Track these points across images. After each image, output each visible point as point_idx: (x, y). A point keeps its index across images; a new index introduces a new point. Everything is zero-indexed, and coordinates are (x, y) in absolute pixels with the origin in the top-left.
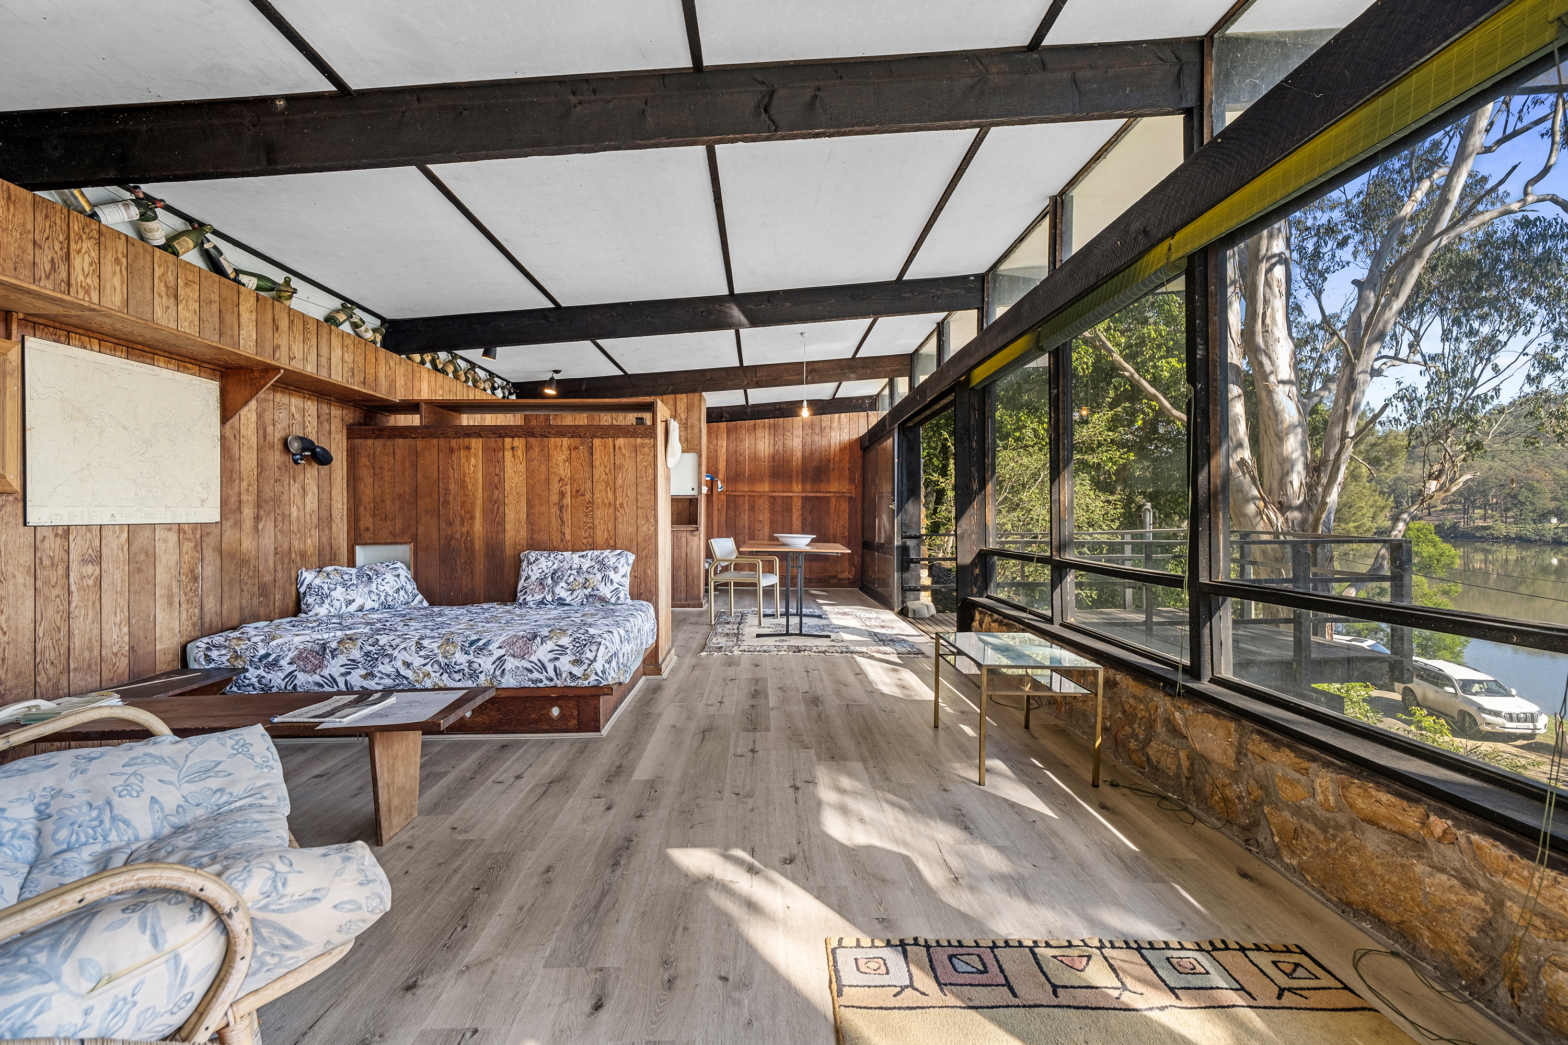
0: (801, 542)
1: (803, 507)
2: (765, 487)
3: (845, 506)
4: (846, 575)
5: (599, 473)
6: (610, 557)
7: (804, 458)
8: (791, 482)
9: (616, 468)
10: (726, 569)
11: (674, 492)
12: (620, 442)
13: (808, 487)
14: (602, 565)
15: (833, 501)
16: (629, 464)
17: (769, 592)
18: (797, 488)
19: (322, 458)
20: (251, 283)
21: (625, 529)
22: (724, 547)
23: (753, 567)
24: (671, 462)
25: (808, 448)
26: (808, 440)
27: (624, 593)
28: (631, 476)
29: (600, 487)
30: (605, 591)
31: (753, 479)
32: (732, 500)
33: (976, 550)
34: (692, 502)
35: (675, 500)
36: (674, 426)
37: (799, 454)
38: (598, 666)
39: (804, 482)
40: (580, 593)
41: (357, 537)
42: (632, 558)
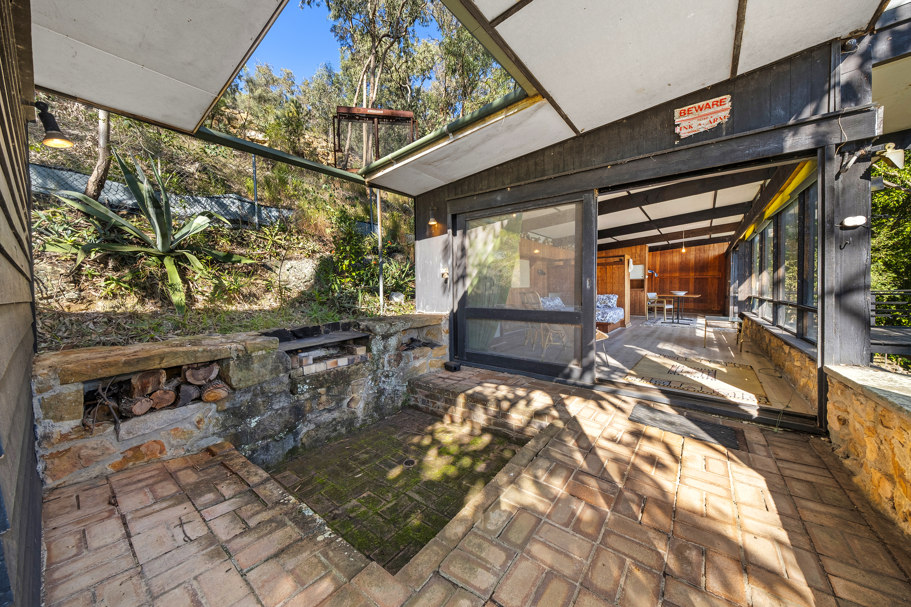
0: (682, 294)
1: (695, 282)
2: (677, 275)
3: (716, 281)
4: (716, 309)
5: (608, 275)
6: (611, 296)
7: (695, 262)
8: (689, 272)
9: (613, 273)
10: (654, 302)
11: (632, 277)
12: (614, 266)
13: (698, 274)
14: (609, 298)
15: (710, 279)
16: (617, 272)
17: (669, 310)
18: (692, 275)
19: (544, 274)
20: (533, 239)
21: (615, 289)
22: (653, 295)
23: (662, 302)
24: (630, 271)
25: (697, 259)
26: (698, 255)
27: (615, 305)
28: (617, 275)
29: (608, 278)
30: (610, 304)
31: (671, 271)
32: (662, 280)
33: (747, 296)
34: (642, 281)
35: (632, 281)
36: (631, 261)
37: (693, 261)
38: (607, 318)
39: (695, 272)
40: (603, 305)
41: (549, 291)
42: (617, 296)
